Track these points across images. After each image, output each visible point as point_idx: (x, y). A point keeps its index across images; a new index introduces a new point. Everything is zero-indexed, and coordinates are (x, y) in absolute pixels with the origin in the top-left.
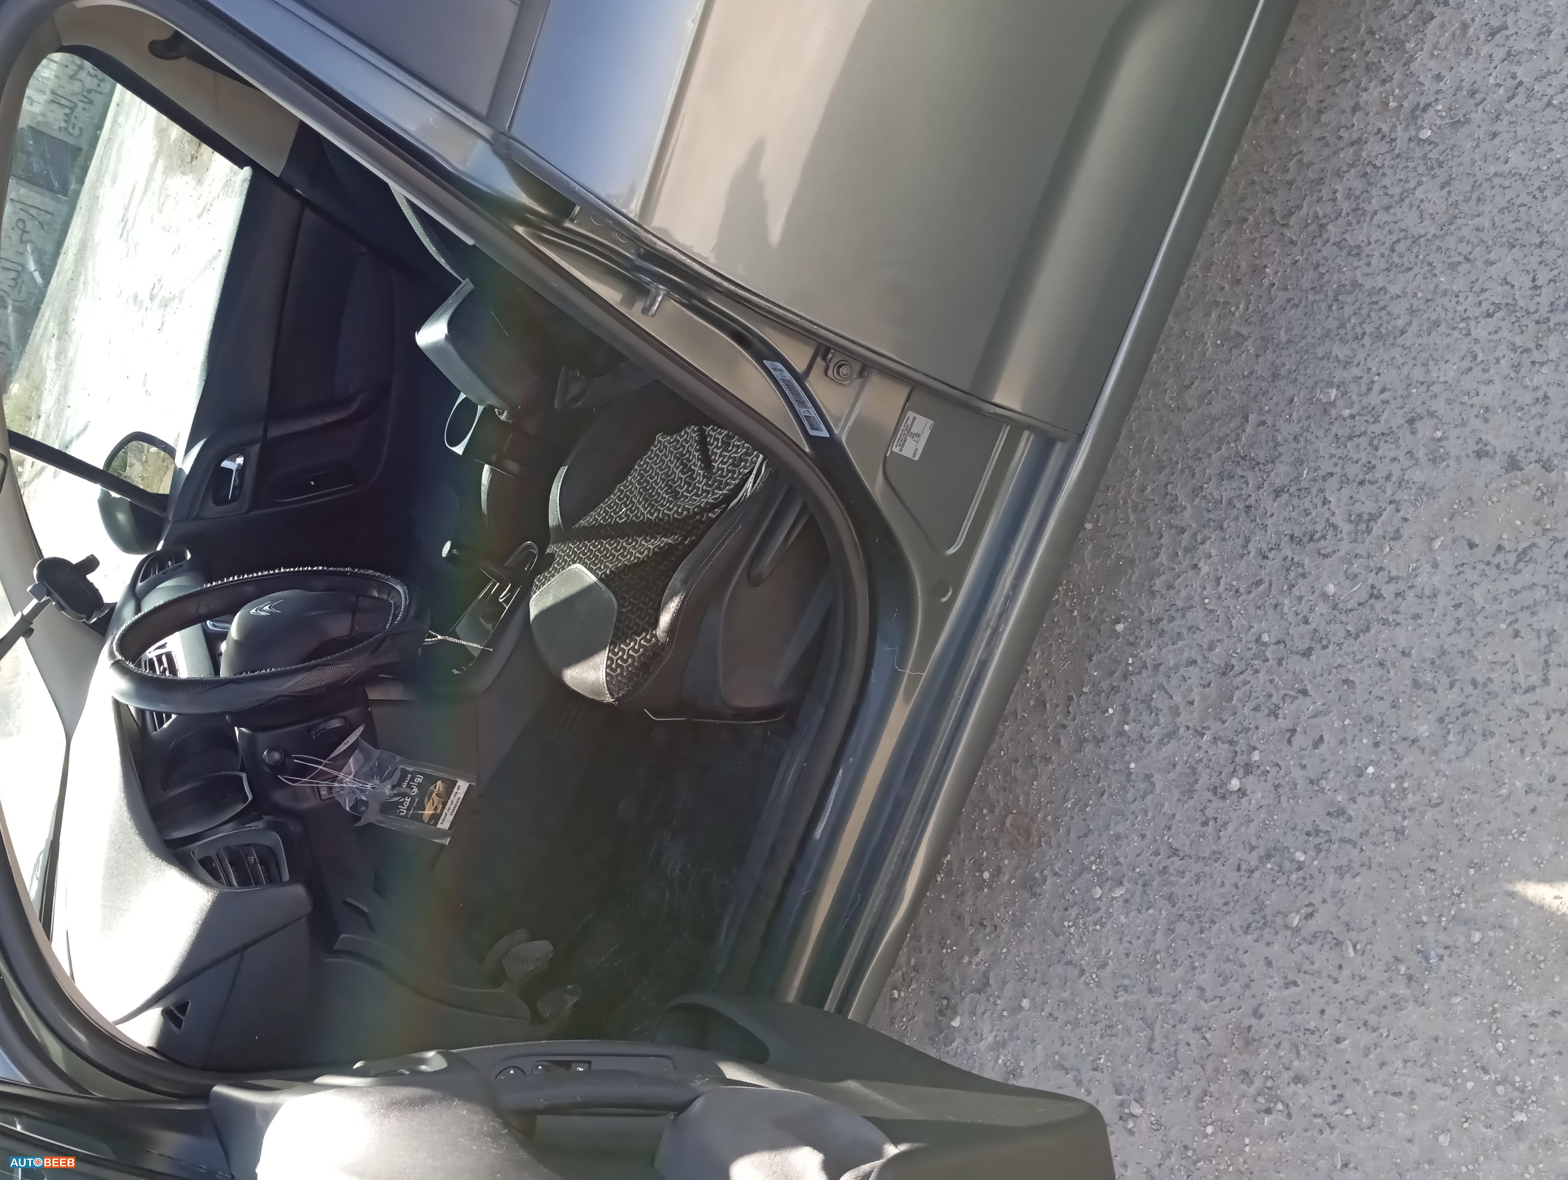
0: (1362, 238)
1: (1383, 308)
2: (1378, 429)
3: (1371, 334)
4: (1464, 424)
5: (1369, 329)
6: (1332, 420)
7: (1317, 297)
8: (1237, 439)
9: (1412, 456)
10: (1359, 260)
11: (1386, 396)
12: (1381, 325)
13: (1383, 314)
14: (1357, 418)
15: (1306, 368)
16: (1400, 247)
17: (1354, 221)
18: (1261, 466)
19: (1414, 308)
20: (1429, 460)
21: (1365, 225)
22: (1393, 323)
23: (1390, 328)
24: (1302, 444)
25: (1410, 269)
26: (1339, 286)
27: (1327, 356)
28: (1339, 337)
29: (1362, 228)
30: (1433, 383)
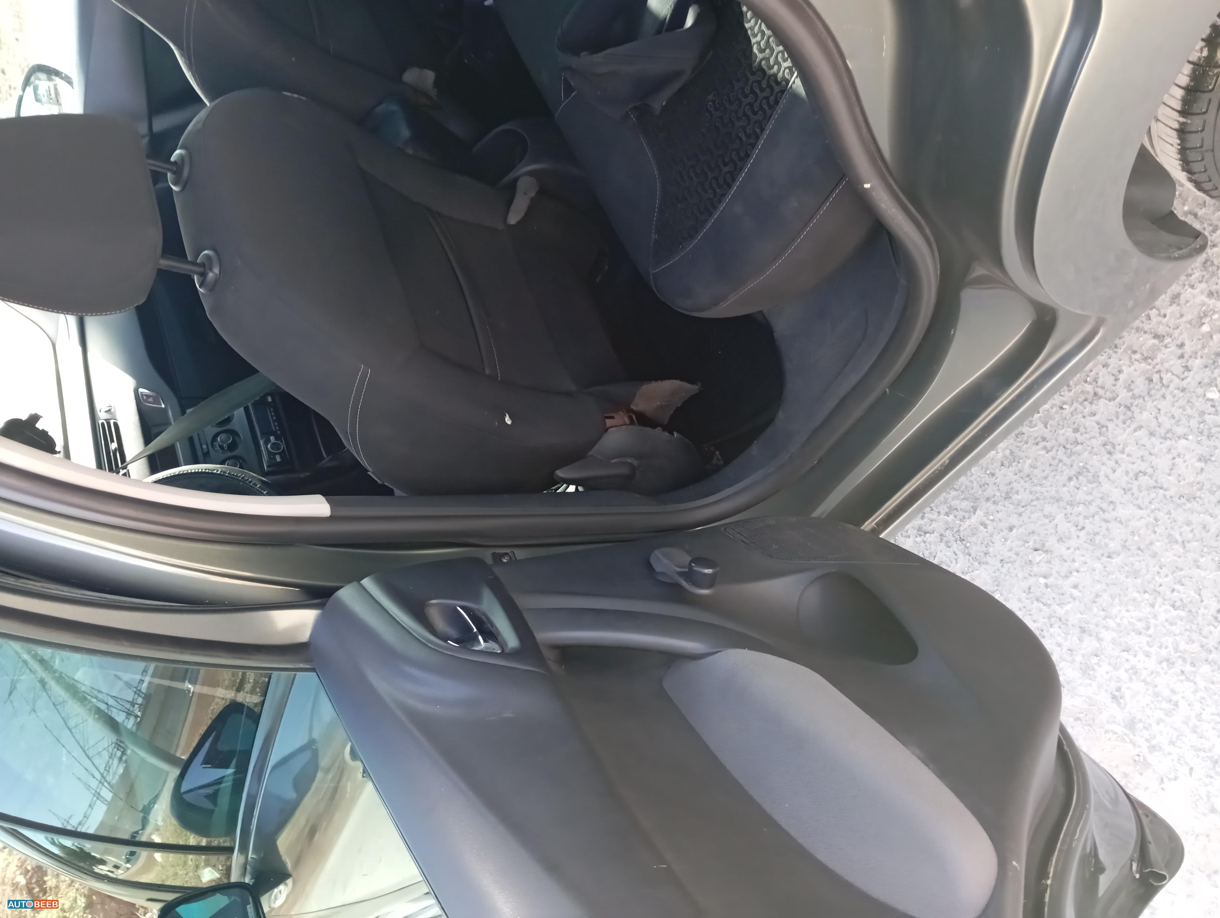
0: (1120, 439)
1: (1106, 521)
2: (1060, 612)
3: (1088, 534)
4: (1116, 667)
5: (1089, 527)
6: (1032, 574)
7: (1065, 459)
8: (963, 519)
9: (1071, 655)
10: (1109, 459)
11: (1075, 593)
12: (1098, 534)
13: (1104, 525)
14: (1049, 589)
15: (1032, 513)
16: (1143, 479)
17: (1122, 417)
18: (970, 558)
19: (1127, 544)
20: (1081, 669)
21: (1128, 431)
22: (1107, 540)
23: (1103, 543)
24: (1004, 570)
25: (1140, 508)
26: (1084, 467)
27: (1050, 517)
28: (1065, 511)
29: (1124, 430)
30: (1110, 618)
